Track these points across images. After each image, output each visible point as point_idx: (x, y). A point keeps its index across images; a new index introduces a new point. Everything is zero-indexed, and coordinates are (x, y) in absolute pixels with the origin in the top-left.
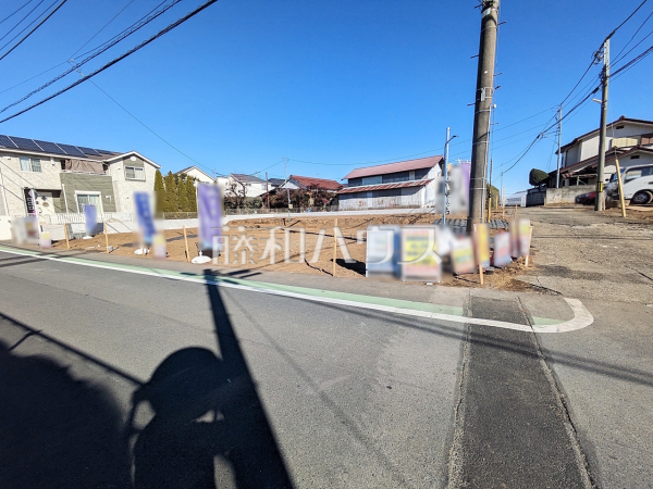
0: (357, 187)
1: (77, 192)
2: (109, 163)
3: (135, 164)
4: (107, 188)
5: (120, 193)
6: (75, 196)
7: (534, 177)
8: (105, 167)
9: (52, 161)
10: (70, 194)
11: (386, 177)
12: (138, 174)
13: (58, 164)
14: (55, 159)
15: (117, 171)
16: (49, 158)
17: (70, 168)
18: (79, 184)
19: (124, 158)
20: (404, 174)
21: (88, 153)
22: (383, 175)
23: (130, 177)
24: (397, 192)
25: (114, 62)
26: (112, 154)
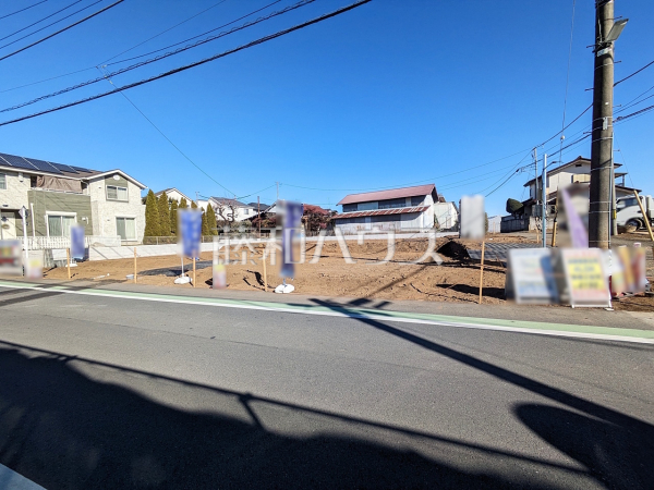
0: (353, 212)
1: (49, 213)
2: (88, 181)
3: (118, 183)
4: (84, 208)
5: (100, 215)
6: (46, 217)
7: (510, 205)
8: (84, 185)
9: (20, 177)
10: (40, 215)
11: (383, 203)
12: (121, 194)
13: (28, 181)
14: (24, 175)
15: (97, 190)
16: (16, 174)
17: (42, 186)
18: (51, 204)
19: (106, 177)
20: (401, 201)
21: (63, 170)
22: (379, 201)
23: (112, 197)
24: (396, 217)
25: (180, 70)
26: (90, 172)
